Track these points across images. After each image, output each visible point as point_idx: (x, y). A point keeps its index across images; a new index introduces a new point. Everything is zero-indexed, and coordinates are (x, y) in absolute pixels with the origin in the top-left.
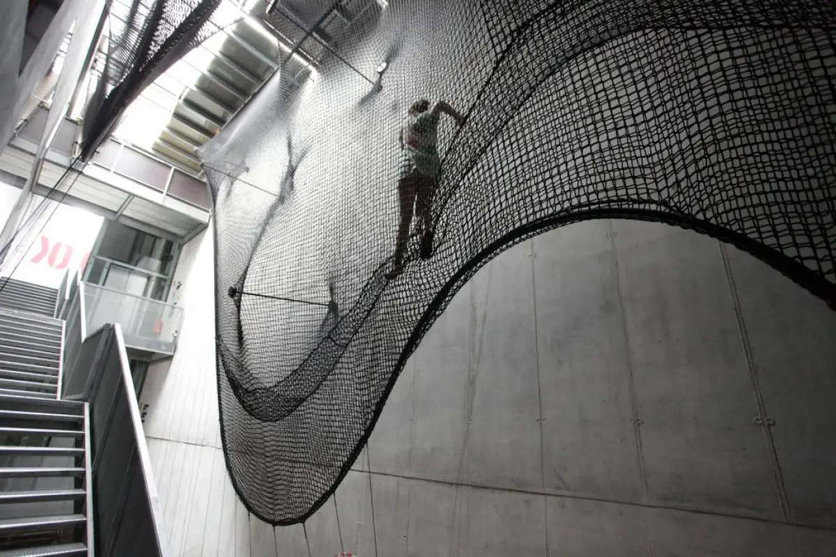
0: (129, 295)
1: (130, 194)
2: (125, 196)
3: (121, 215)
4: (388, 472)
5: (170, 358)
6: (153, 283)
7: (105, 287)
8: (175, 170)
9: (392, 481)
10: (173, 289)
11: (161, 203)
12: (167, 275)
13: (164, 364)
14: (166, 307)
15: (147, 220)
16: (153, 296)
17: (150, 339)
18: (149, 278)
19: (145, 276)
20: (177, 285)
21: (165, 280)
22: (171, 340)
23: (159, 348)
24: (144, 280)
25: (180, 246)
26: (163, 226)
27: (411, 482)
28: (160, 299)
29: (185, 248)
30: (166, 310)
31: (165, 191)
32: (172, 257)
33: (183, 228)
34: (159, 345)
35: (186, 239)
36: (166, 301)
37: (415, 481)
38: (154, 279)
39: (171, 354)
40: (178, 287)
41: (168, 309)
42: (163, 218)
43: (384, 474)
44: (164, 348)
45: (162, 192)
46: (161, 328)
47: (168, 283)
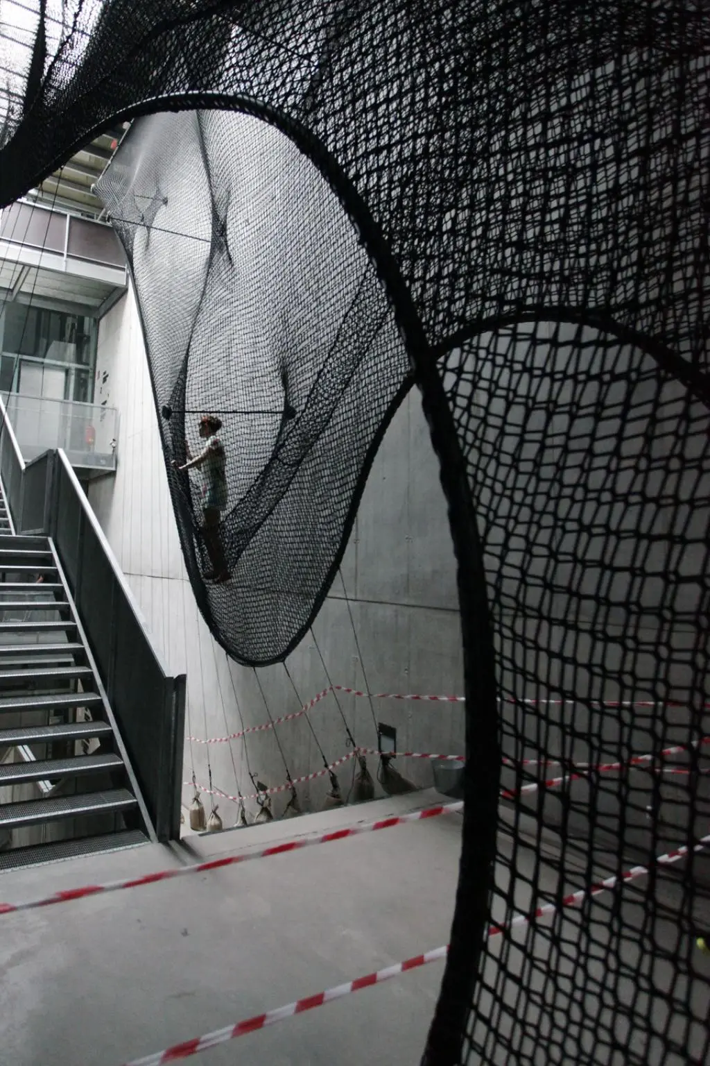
0: (47, 399)
1: (24, 265)
2: (19, 268)
3: (20, 292)
4: (384, 600)
5: (112, 474)
6: (73, 378)
7: (20, 393)
8: (71, 217)
9: (388, 611)
10: (98, 382)
11: (63, 270)
12: (87, 364)
13: (106, 483)
14: (95, 409)
15: (50, 293)
16: (77, 398)
17: (85, 452)
18: (67, 371)
19: (61, 370)
20: (102, 376)
21: (87, 372)
22: (110, 452)
23: (98, 463)
24: (62, 375)
25: (95, 320)
26: (69, 298)
27: (412, 610)
28: (85, 400)
29: (103, 322)
30: (94, 414)
31: (65, 253)
32: (89, 338)
33: (95, 297)
34: (98, 459)
35: (102, 312)
36: (92, 402)
37: (416, 610)
38: (73, 372)
39: (113, 469)
40: (105, 380)
41: (97, 412)
42: (69, 287)
43: (381, 603)
44: (103, 462)
45: (62, 254)
46: (93, 436)
47: (91, 375)
